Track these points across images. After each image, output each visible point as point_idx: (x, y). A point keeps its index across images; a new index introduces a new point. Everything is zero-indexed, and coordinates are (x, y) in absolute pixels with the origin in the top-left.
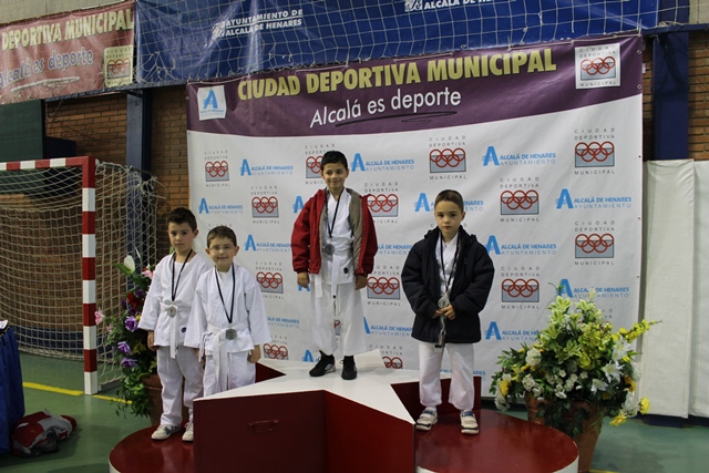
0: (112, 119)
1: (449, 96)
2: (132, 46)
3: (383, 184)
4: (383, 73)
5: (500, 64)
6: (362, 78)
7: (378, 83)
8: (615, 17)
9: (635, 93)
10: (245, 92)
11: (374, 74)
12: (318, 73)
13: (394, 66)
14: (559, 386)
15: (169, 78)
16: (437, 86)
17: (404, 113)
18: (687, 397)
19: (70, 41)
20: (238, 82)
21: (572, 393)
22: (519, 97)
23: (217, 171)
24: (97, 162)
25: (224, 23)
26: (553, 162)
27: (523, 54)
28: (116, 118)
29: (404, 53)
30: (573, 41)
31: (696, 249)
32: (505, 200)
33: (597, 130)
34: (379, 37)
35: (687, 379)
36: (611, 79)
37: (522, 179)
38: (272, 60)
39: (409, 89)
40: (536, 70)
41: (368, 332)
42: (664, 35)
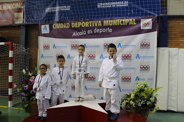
0: (16, 32)
1: (109, 30)
2: (23, 13)
3: (92, 52)
4: (92, 23)
5: (122, 22)
6: (86, 24)
7: (91, 26)
8: (150, 12)
9: (155, 31)
10: (55, 26)
11: (89, 23)
12: (75, 23)
13: (95, 22)
14: (139, 103)
15: (34, 22)
16: (106, 27)
17: (97, 34)
18: (167, 105)
19: (4, 10)
20: (53, 24)
21: (142, 105)
22: (127, 31)
23: (46, 47)
24: (14, 44)
25: (49, 8)
26: (135, 47)
27: (128, 20)
28: (17, 32)
29: (98, 18)
30: (140, 17)
31: (169, 69)
32: (123, 56)
33: (146, 40)
34: (91, 14)
35: (167, 101)
36: (149, 27)
37: (127, 51)
38: (62, 18)
39: (99, 27)
40: (131, 24)
41: (87, 90)
42: (162, 17)
